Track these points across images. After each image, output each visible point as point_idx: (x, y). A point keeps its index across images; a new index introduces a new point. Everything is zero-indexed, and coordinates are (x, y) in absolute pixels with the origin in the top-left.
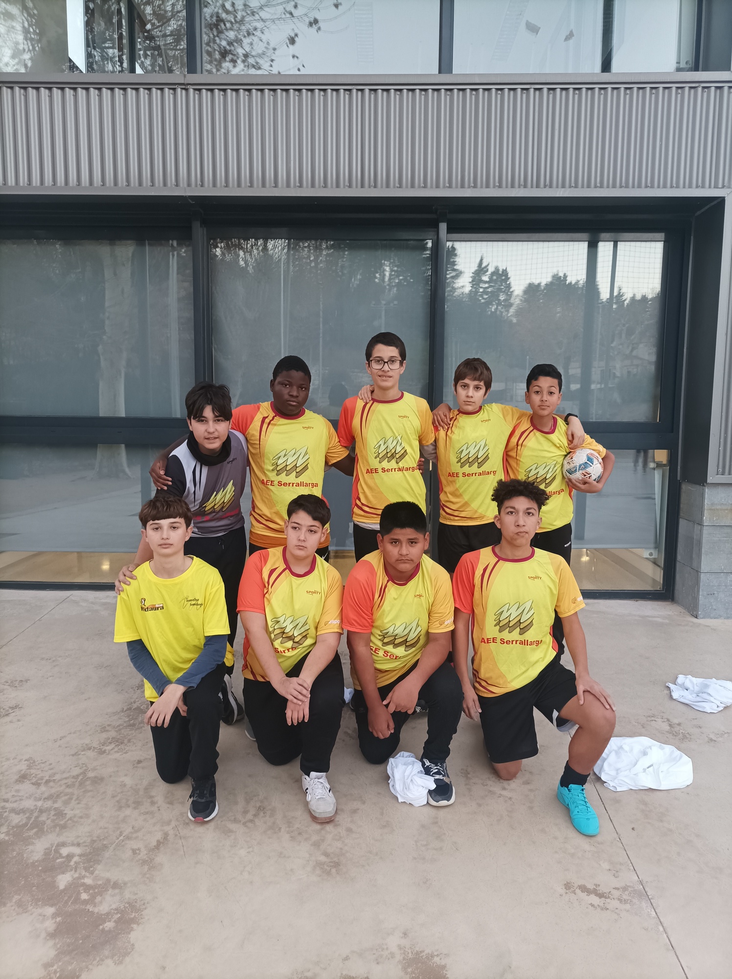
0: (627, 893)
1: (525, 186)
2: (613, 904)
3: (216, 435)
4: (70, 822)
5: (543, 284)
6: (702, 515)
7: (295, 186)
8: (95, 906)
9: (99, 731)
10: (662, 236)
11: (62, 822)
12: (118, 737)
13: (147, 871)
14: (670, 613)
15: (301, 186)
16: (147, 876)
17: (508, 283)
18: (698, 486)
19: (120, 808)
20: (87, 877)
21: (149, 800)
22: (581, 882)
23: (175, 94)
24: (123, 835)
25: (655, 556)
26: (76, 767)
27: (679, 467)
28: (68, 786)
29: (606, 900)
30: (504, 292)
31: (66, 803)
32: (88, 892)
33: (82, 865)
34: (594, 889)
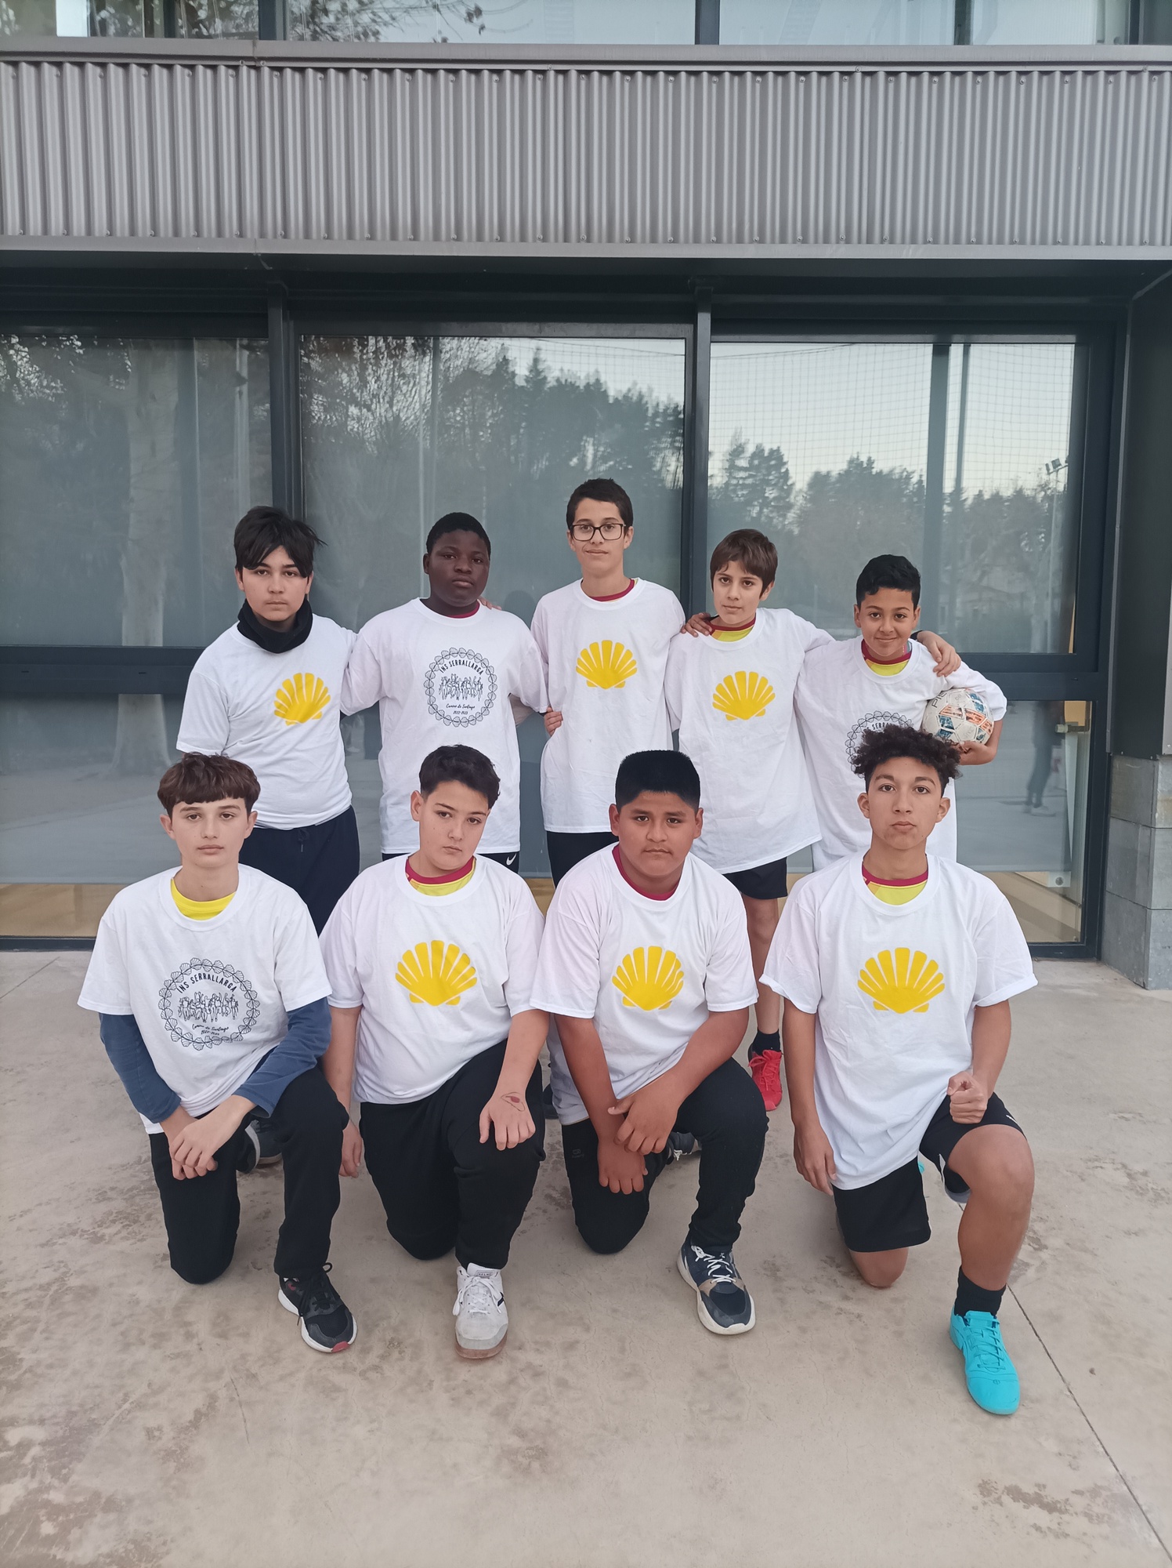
0: (1099, 1500)
1: (848, 241)
2: (1077, 1524)
3: (284, 598)
4: (28, 1375)
6: (1153, 810)
7: (448, 239)
8: (67, 1549)
9: (93, 1200)
10: (1072, 338)
11: (13, 1377)
12: (129, 1211)
13: (175, 1473)
14: (1098, 980)
15: (459, 238)
16: (174, 1483)
18: (1144, 762)
19: (127, 1346)
20: (55, 1488)
21: (182, 1331)
22: (1010, 1481)
23: (237, 77)
24: (130, 1401)
25: (1066, 883)
26: (48, 1267)
27: (1108, 731)
28: (29, 1305)
29: (1063, 1516)
31: (24, 1338)
32: (54, 1520)
33: (45, 1464)
34: (1036, 1493)
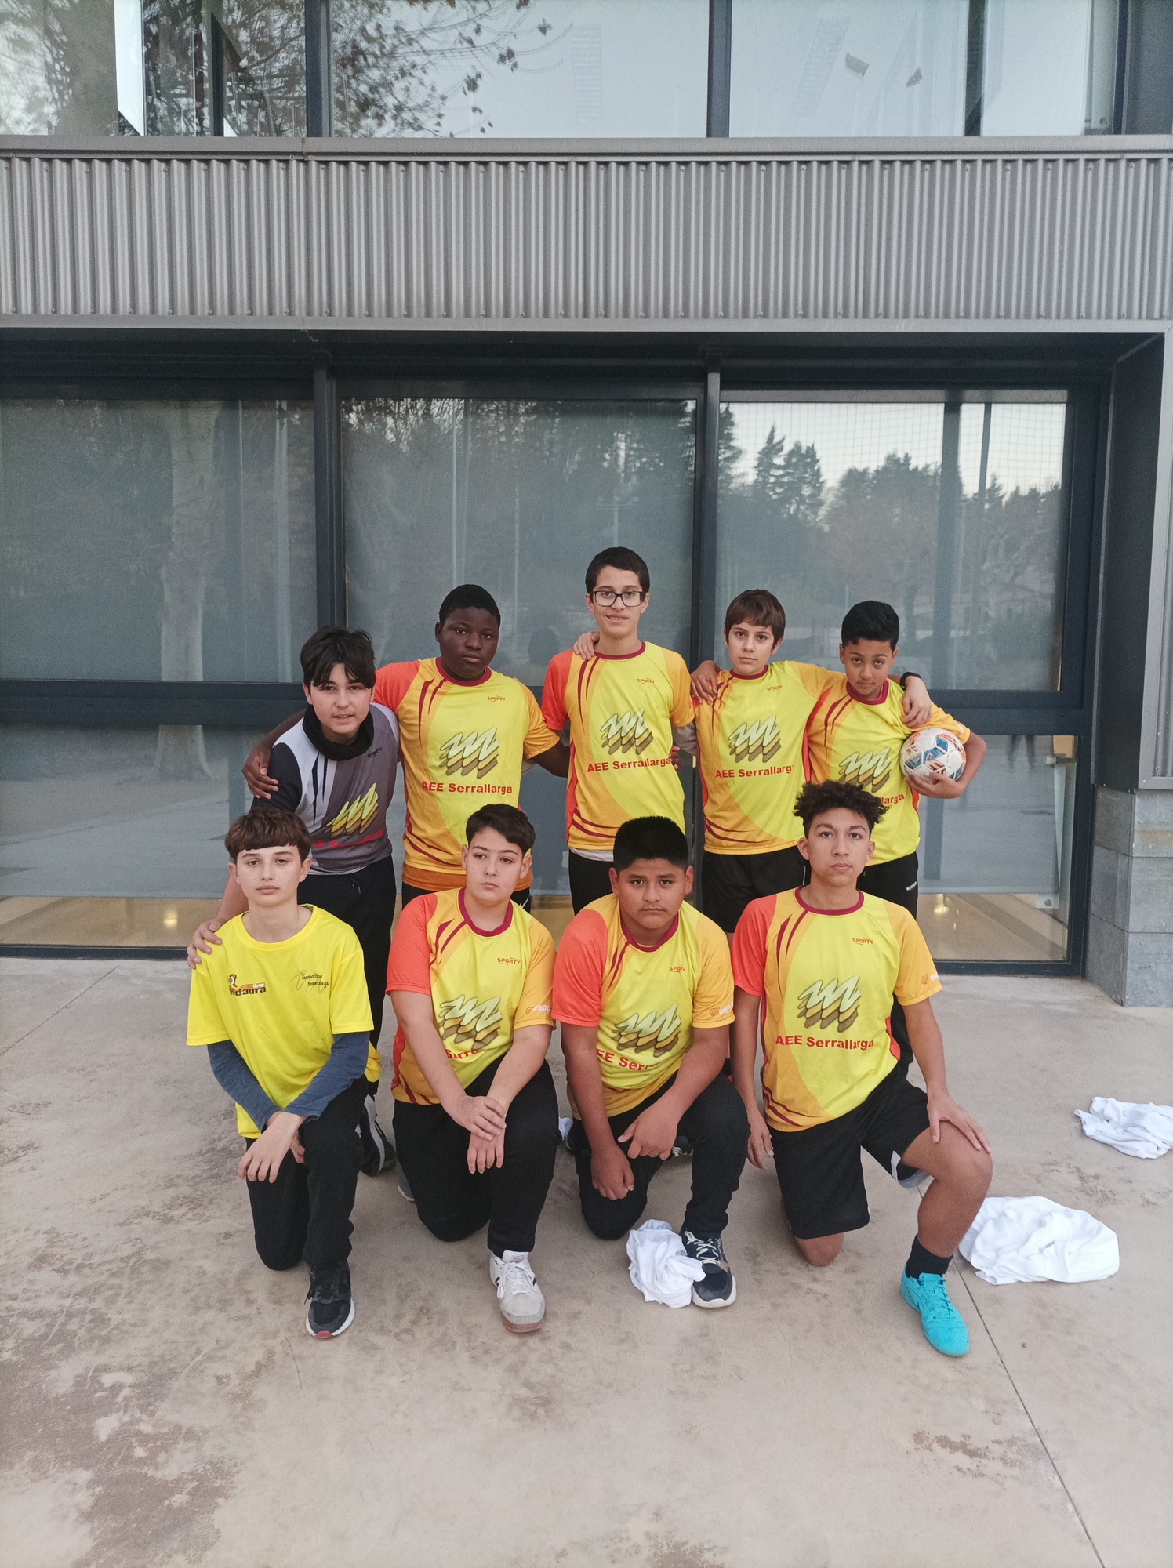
0: (1014, 1449)
1: (845, 315)
2: (993, 1467)
3: (351, 710)
4: (115, 1332)
5: (872, 470)
6: (1130, 840)
7: (478, 315)
8: (156, 1469)
9: (162, 1186)
10: (1063, 394)
11: (103, 1333)
12: (194, 1196)
13: (241, 1412)
14: (1079, 997)
15: (487, 315)
16: (242, 1419)
17: (816, 468)
18: (1123, 795)
19: (197, 1310)
20: (144, 1421)
21: (243, 1298)
22: (940, 1432)
23: (287, 170)
24: (202, 1354)
25: (1055, 905)
26: (127, 1243)
27: (1093, 764)
28: (113, 1275)
29: (982, 1460)
30: (810, 482)
31: (110, 1301)
32: (145, 1446)
33: (135, 1402)
34: (962, 1442)
